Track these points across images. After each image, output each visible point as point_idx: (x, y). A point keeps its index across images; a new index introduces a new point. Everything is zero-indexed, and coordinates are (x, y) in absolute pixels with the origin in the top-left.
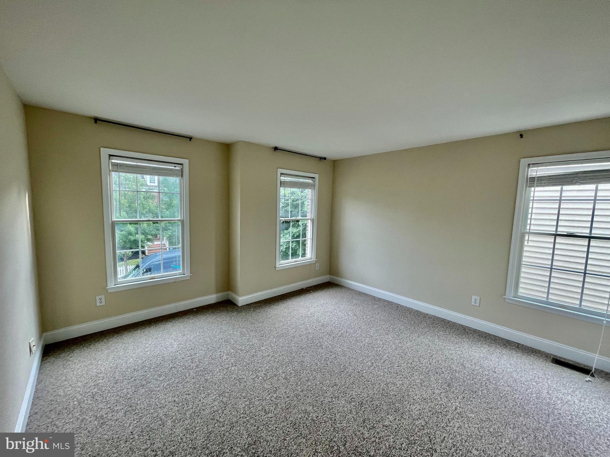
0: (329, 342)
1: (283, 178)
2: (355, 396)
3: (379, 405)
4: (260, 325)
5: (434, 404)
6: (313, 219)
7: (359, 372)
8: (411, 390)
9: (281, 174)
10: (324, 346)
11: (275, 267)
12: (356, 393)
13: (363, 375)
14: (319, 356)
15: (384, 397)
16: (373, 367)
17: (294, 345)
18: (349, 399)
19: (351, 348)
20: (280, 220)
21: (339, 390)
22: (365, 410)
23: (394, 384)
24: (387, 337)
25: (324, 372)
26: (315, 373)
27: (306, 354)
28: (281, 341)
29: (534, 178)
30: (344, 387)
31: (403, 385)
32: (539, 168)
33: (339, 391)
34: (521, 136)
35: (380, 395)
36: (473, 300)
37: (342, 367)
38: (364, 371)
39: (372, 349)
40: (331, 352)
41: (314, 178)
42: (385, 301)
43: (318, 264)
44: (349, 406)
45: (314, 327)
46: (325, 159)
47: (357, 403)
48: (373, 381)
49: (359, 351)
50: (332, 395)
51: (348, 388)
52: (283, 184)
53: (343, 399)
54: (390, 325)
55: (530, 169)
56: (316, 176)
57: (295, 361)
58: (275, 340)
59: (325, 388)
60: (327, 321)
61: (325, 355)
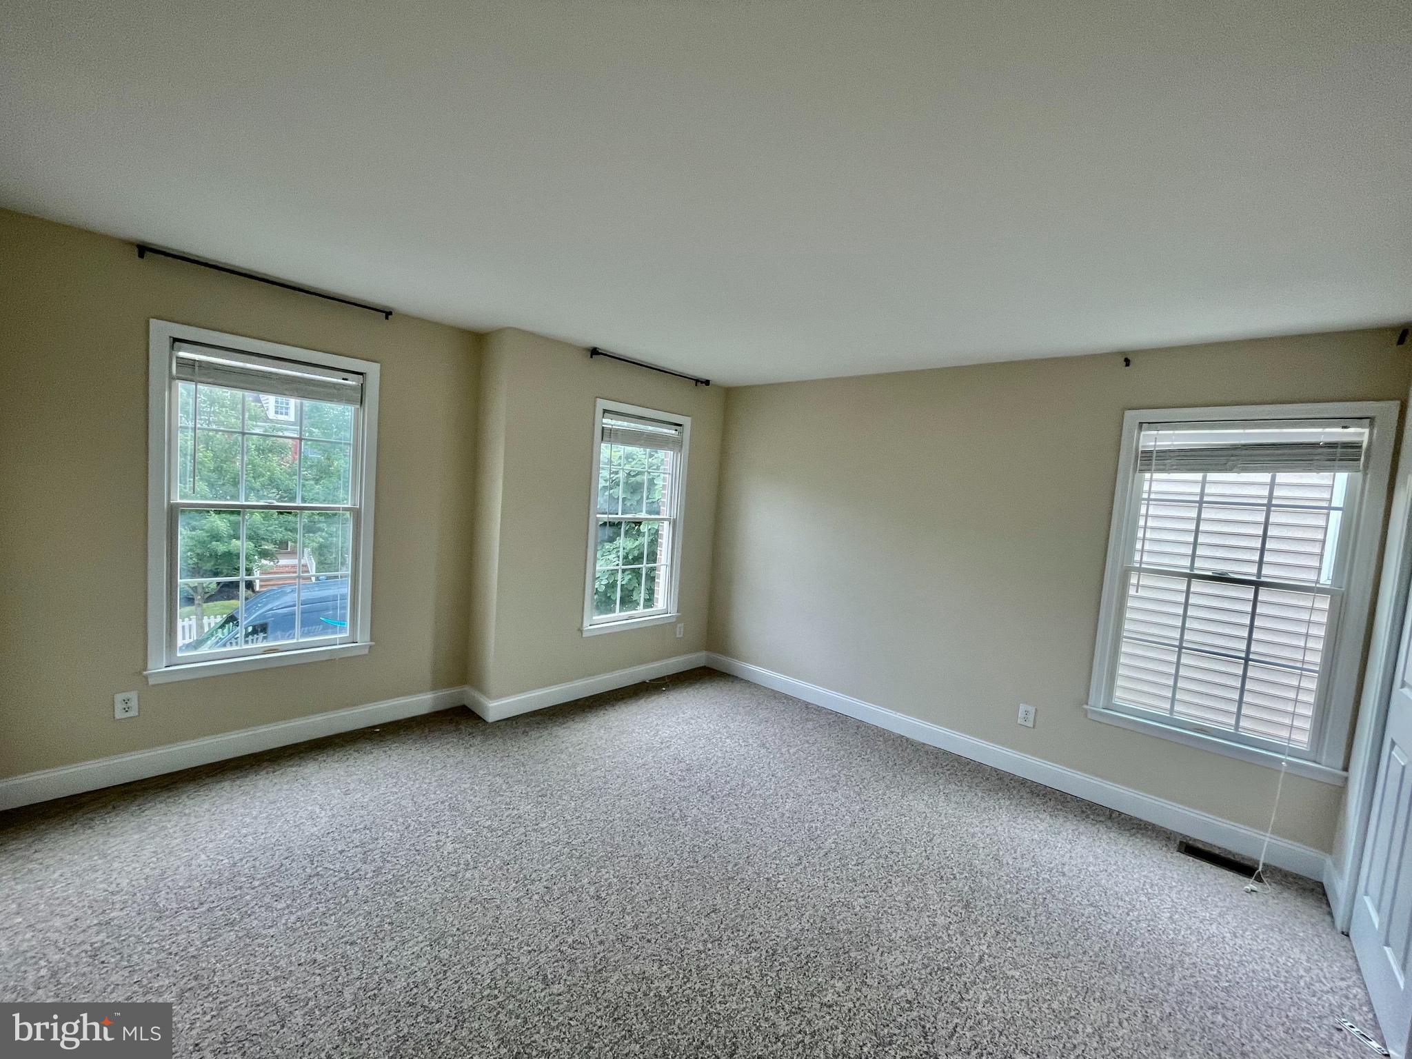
0: (703, 809)
1: (609, 422)
2: (759, 937)
3: (812, 955)
4: (540, 767)
5: (933, 950)
6: (675, 521)
7: (768, 879)
8: (884, 920)
9: (605, 411)
10: (690, 819)
11: (581, 630)
12: (761, 930)
13: (779, 886)
14: (677, 843)
15: (825, 936)
16: (801, 867)
17: (619, 815)
18: (745, 943)
19: (752, 822)
20: (598, 519)
21: (722, 923)
22: (781, 970)
23: (849, 906)
24: (833, 796)
25: (688, 881)
26: (666, 883)
27: (647, 837)
28: (588, 806)
29: (1151, 452)
30: (733, 916)
31: (866, 907)
32: (1160, 432)
33: (722, 926)
34: (1127, 362)
35: (816, 932)
36: (1021, 714)
37: (729, 868)
38: (782, 878)
39: (799, 824)
40: (706, 833)
41: (680, 425)
42: (831, 712)
43: (681, 625)
44: (745, 961)
45: (667, 774)
46: (707, 382)
47: (764, 952)
48: (800, 900)
49: (771, 830)
50: (706, 936)
51: (742, 916)
52: (608, 435)
53: (730, 944)
54: (840, 769)
55: (1143, 433)
56: (686, 421)
57: (621, 854)
58: (573, 804)
59: (689, 919)
60: (698, 759)
61: (692, 839)
